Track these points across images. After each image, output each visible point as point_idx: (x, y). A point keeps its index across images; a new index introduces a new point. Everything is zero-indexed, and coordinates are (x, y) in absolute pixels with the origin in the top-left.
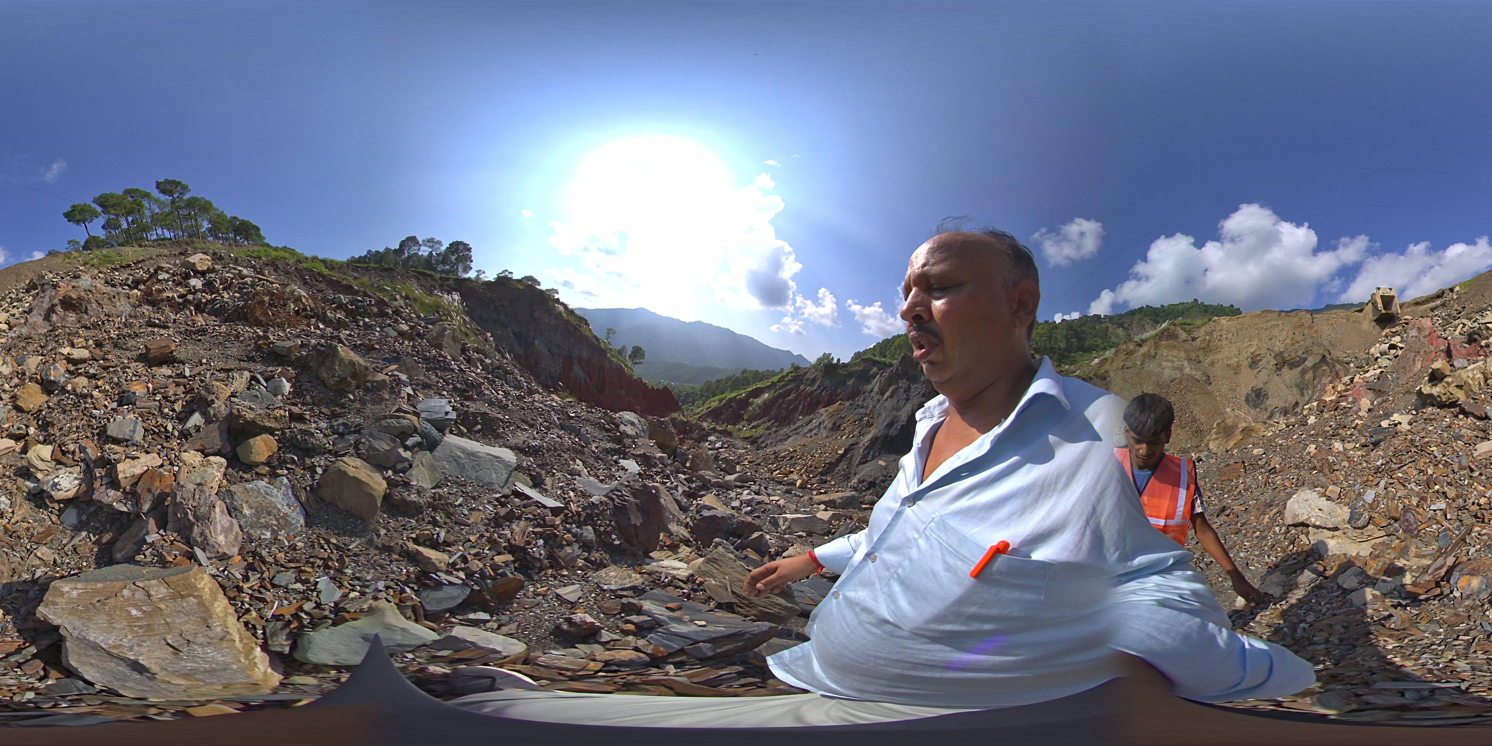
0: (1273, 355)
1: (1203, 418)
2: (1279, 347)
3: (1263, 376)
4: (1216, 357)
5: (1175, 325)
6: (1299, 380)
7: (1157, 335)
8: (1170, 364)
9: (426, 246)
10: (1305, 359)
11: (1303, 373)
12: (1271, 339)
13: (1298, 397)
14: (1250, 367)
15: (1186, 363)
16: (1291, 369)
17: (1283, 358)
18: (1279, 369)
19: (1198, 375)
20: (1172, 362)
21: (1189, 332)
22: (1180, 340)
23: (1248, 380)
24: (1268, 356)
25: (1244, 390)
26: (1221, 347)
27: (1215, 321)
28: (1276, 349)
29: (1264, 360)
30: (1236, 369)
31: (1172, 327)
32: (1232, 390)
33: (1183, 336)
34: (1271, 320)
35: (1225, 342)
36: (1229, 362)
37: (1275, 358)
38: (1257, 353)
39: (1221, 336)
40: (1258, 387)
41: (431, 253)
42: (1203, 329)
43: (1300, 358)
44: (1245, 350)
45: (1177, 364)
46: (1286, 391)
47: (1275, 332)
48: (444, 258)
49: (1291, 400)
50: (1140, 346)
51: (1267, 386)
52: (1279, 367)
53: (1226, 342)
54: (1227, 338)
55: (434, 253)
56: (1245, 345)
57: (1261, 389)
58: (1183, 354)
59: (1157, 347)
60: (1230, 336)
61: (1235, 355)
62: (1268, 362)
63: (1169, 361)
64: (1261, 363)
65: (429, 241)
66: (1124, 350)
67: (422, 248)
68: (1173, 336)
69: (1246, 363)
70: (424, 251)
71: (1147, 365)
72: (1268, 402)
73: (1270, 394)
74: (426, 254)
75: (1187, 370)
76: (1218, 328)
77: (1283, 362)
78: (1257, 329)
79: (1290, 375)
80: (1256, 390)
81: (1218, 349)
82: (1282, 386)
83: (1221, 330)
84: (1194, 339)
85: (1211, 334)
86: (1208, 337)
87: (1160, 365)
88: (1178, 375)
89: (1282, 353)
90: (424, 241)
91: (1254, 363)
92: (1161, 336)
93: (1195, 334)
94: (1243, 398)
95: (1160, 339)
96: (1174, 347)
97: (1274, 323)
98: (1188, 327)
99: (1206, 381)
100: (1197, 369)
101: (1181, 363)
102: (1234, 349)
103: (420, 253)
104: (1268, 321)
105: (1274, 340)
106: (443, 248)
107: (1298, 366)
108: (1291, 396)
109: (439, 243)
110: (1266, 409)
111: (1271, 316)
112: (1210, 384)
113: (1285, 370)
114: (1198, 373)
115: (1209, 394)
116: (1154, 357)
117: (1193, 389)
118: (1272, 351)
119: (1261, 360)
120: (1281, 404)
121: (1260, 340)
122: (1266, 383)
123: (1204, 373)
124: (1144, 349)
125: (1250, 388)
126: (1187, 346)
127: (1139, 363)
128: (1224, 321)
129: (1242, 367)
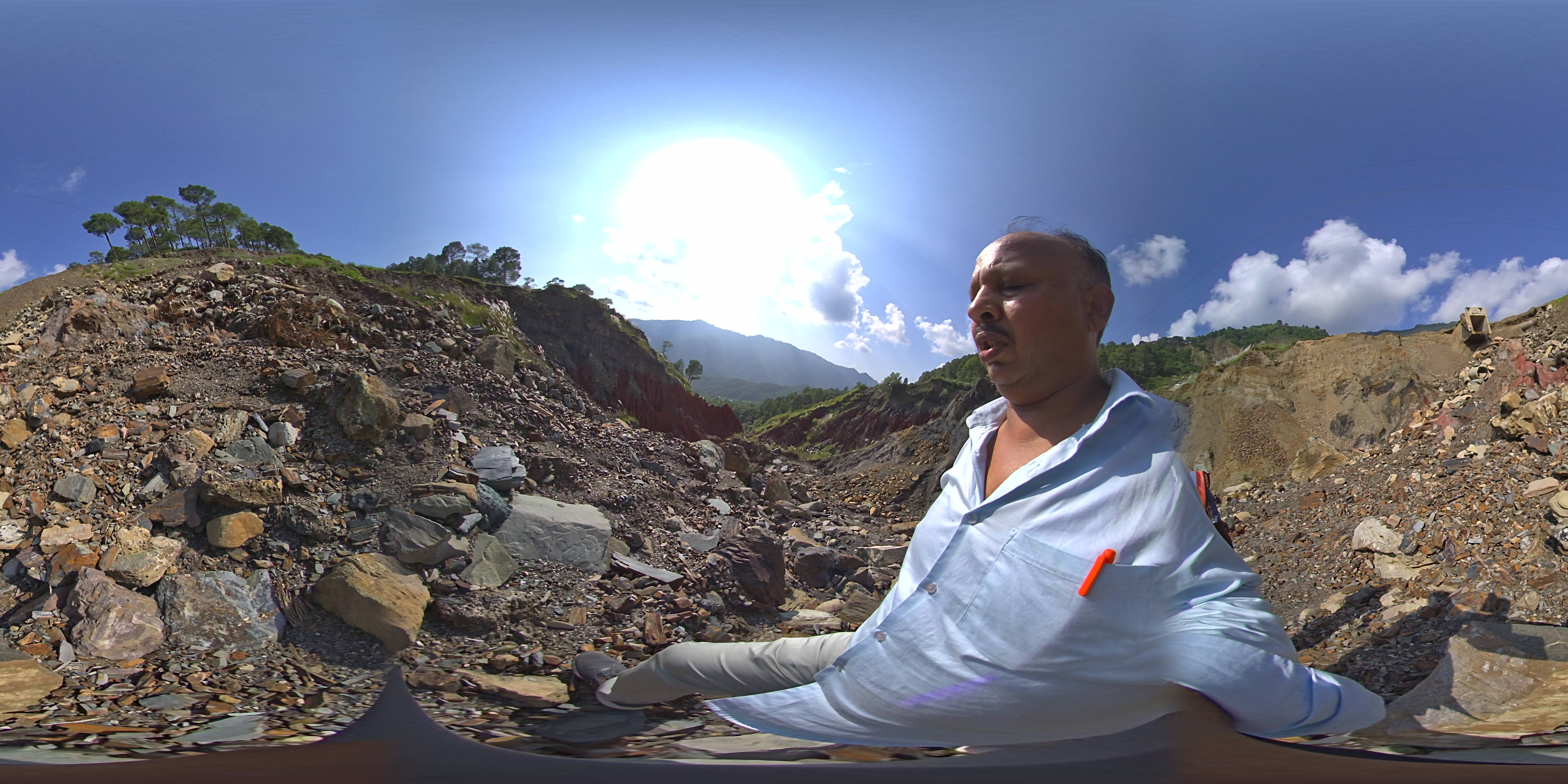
0: (1359, 380)
1: (1285, 447)
2: (1365, 371)
3: (1349, 402)
4: (1301, 382)
5: (1257, 349)
6: (1386, 406)
7: (1239, 360)
8: (1252, 390)
9: (472, 252)
10: (1393, 384)
11: (1390, 398)
12: (1357, 363)
13: (1385, 424)
14: (1335, 392)
15: (1269, 389)
16: (1378, 394)
17: (1369, 383)
18: (1366, 395)
19: (1281, 402)
20: (1255, 388)
21: (1272, 357)
22: (1263, 365)
23: (1334, 406)
24: (1354, 381)
25: (1330, 417)
26: (1305, 372)
27: (1299, 345)
28: (1363, 374)
29: (1350, 385)
30: (1321, 395)
31: (1255, 352)
32: (1316, 416)
33: (1266, 361)
34: (1358, 343)
35: (1309, 367)
36: (1314, 388)
37: (1361, 383)
38: (1342, 378)
39: (1305, 361)
40: (1343, 414)
41: (476, 259)
42: (1287, 354)
43: (1388, 383)
44: (1330, 376)
45: (1260, 390)
46: (1372, 418)
47: (1362, 356)
48: (490, 265)
49: (1378, 427)
50: (1221, 371)
51: (1354, 412)
52: (1365, 393)
53: (1311, 367)
54: (1311, 363)
55: (480, 260)
56: (1330, 370)
57: (1347, 416)
58: (1265, 380)
59: (1239, 373)
60: (1314, 360)
61: (1320, 381)
62: (1354, 388)
63: (1251, 387)
64: (1347, 389)
65: (474, 247)
66: (1206, 376)
67: (467, 254)
68: (1255, 361)
69: (1331, 389)
70: (469, 258)
71: (1228, 392)
72: (1354, 430)
73: (1356, 421)
74: (472, 260)
75: (1270, 397)
76: (1302, 352)
77: (1370, 388)
78: (1343, 353)
79: (1377, 401)
80: (1342, 417)
81: (1302, 374)
82: (1369, 412)
83: (1305, 354)
84: (1277, 364)
85: (1295, 358)
86: (1291, 362)
87: (1243, 392)
88: (1261, 402)
89: (1368, 378)
90: (469, 247)
91: (1340, 388)
92: (1243, 360)
93: (1279, 359)
94: (1329, 425)
95: (1242, 365)
96: (1256, 373)
97: (1360, 346)
98: (1271, 352)
99: (1290, 408)
100: (1280, 396)
101: (1264, 389)
102: (1318, 374)
103: (465, 260)
104: (1354, 345)
105: (1360, 364)
106: (490, 255)
107: (1385, 392)
108: (1377, 423)
109: (486, 249)
110: (1352, 437)
111: (1357, 338)
112: (1295, 410)
113: (1372, 395)
114: (1282, 400)
115: (1294, 421)
116: (1236, 383)
117: (1277, 416)
118: (1358, 375)
119: (1346, 385)
120: (1368, 432)
121: (1346, 364)
122: (1352, 410)
123: (1287, 400)
124: (1225, 375)
125: (1335, 415)
126: (1270, 371)
127: (1220, 389)
128: (1308, 345)
129: (1327, 393)
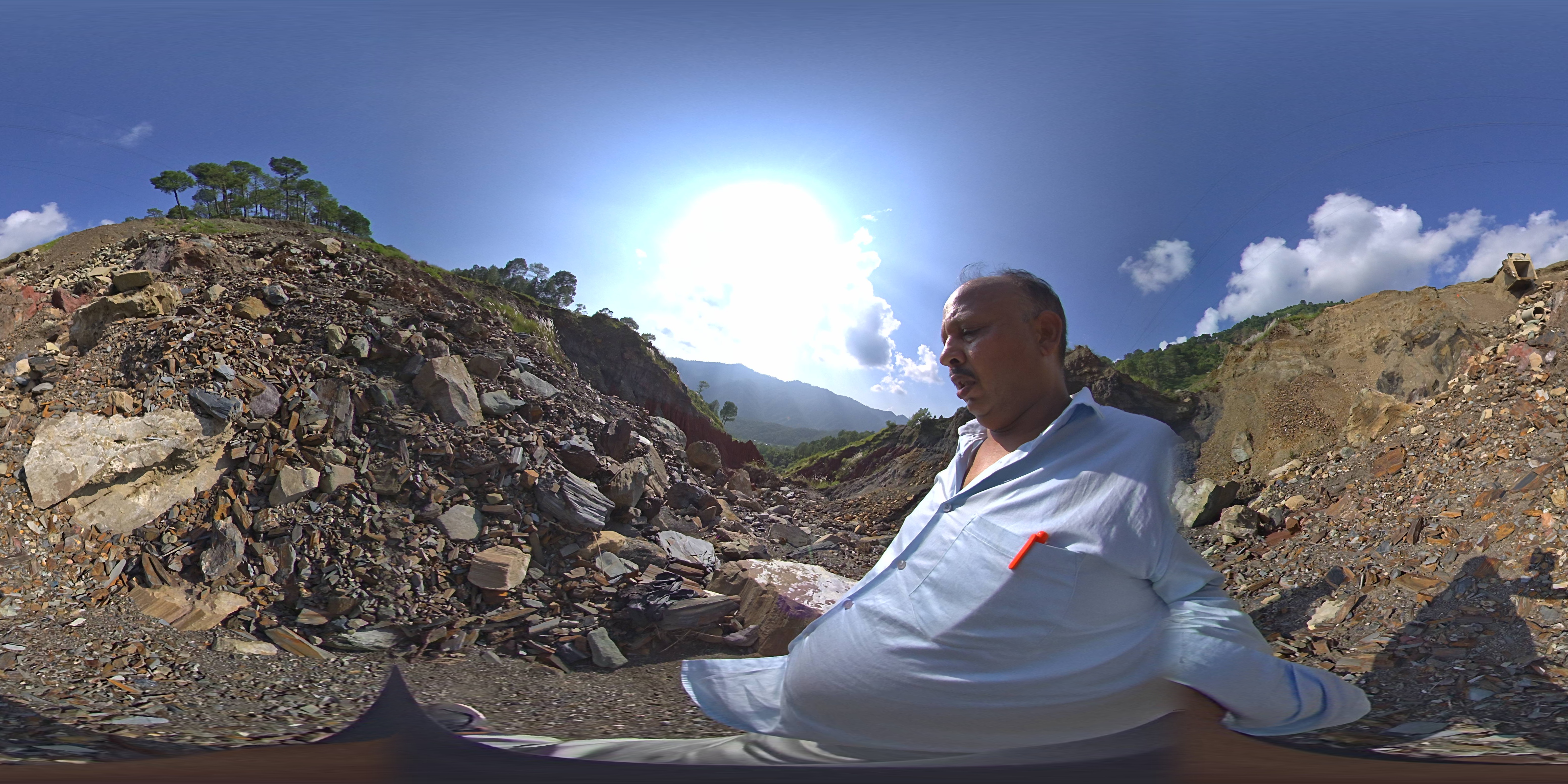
0: (1399, 335)
1: (1333, 414)
2: (1404, 326)
3: (1393, 359)
4: (1336, 347)
5: (1284, 322)
6: (1435, 357)
7: (1265, 336)
8: (1285, 363)
9: (532, 270)
10: (1438, 335)
11: (1438, 348)
12: (1394, 320)
13: (1437, 376)
14: (1376, 352)
15: (1303, 359)
16: (1422, 347)
17: (1412, 337)
18: (1410, 349)
19: (1319, 369)
21: (1301, 326)
22: (1292, 336)
23: (1377, 366)
25: (1375, 377)
26: (1340, 337)
28: (1403, 329)
29: (1391, 343)
30: (1361, 357)
31: (1282, 325)
32: (1359, 378)
33: (1296, 331)
34: (1391, 300)
35: (1342, 331)
37: (1403, 338)
38: (1381, 336)
39: (1338, 325)
40: (1389, 371)
41: (536, 279)
42: (1316, 321)
43: (1432, 335)
44: (1368, 336)
45: (1293, 361)
46: (1423, 370)
47: (1398, 312)
48: (548, 286)
49: (1430, 378)
50: (1249, 350)
51: (1400, 368)
52: (1409, 347)
53: (1345, 331)
54: (1344, 326)
55: (539, 279)
56: (1366, 330)
57: (1393, 373)
58: (1298, 350)
59: (1268, 348)
60: (1347, 323)
61: (1357, 343)
62: (1396, 343)
63: (1283, 360)
64: (1388, 346)
65: (536, 266)
66: (1233, 357)
67: (529, 272)
68: (1283, 333)
69: (1370, 349)
70: (530, 276)
71: (1260, 369)
72: (1404, 386)
73: (1404, 376)
74: (532, 278)
75: (1306, 367)
76: (1332, 317)
77: (1412, 342)
79: (1423, 353)
80: (1388, 375)
81: (1336, 339)
82: (1417, 365)
83: (1337, 319)
84: (1307, 333)
85: (1326, 324)
87: (1275, 366)
88: (1297, 373)
89: (1409, 332)
90: (531, 265)
91: (1380, 347)
92: (1271, 335)
93: (1309, 328)
94: (1375, 385)
95: (1270, 340)
96: (1287, 345)
97: (1395, 302)
98: (1298, 322)
99: (1329, 375)
100: (1316, 364)
101: (1297, 360)
102: (1354, 336)
103: (525, 277)
104: (1387, 302)
105: (1398, 320)
106: (549, 276)
107: (1431, 344)
108: (1429, 375)
109: (546, 270)
110: (1403, 394)
111: (1389, 297)
112: (1335, 376)
113: (1417, 349)
114: (1319, 367)
115: (1335, 386)
116: (1267, 359)
117: (1316, 384)
118: (1398, 332)
119: (1386, 343)
120: (1420, 385)
121: (1382, 322)
122: (1398, 366)
123: (1325, 367)
124: (1254, 353)
125: (1380, 374)
126: (1302, 341)
127: (1250, 368)
128: (1338, 310)
129: (1367, 354)
